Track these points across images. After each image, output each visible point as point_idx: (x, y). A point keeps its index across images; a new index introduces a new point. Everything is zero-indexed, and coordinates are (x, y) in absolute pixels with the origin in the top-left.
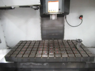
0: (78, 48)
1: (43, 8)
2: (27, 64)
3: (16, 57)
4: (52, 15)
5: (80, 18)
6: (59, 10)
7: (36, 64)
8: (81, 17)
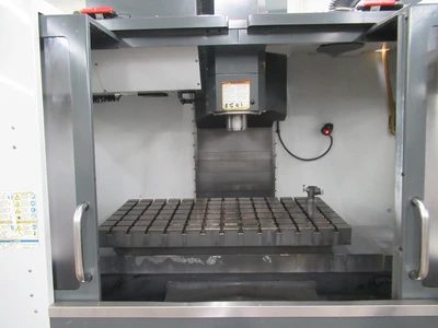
0: (310, 213)
1: (205, 101)
2: (156, 262)
3: (128, 232)
4: (232, 116)
5: (323, 131)
6: (252, 103)
7: (185, 261)
8: (327, 129)
